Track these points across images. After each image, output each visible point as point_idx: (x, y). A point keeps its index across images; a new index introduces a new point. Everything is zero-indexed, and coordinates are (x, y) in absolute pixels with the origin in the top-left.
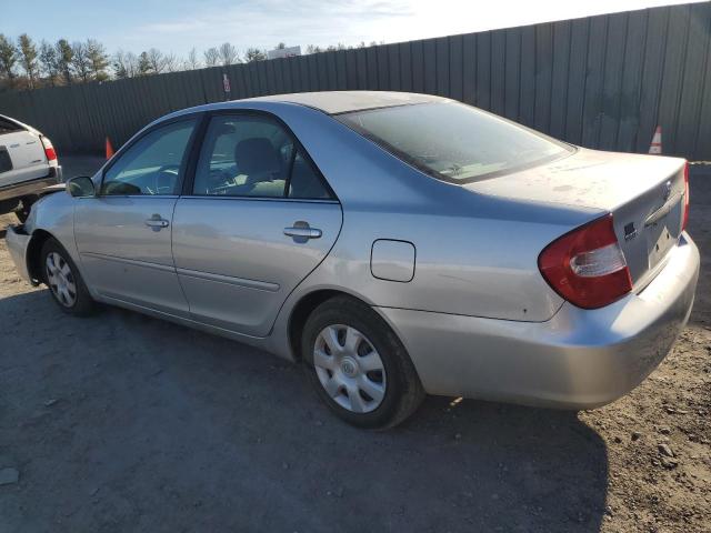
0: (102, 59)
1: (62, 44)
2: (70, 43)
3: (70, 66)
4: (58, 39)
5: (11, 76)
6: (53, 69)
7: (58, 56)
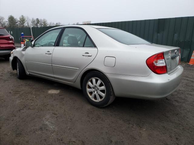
0: (46, 24)
1: (37, 19)
2: (39, 19)
3: (38, 25)
4: (37, 18)
5: (24, 26)
6: (34, 25)
7: (36, 22)
